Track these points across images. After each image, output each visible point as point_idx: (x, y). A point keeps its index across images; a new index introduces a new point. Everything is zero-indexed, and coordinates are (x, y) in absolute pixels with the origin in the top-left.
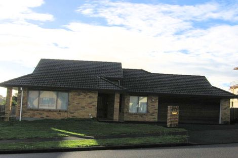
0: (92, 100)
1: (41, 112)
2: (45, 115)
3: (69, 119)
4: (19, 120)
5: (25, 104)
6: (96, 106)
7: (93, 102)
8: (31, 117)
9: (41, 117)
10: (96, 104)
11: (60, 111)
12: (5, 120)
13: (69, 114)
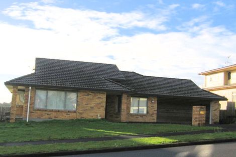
0: (101, 100)
1: (49, 113)
2: (53, 116)
3: (78, 120)
4: (26, 121)
5: (32, 104)
6: (105, 107)
7: (102, 102)
8: (38, 118)
9: (49, 118)
10: (104, 104)
11: (69, 112)
12: (10, 121)
13: (78, 114)
